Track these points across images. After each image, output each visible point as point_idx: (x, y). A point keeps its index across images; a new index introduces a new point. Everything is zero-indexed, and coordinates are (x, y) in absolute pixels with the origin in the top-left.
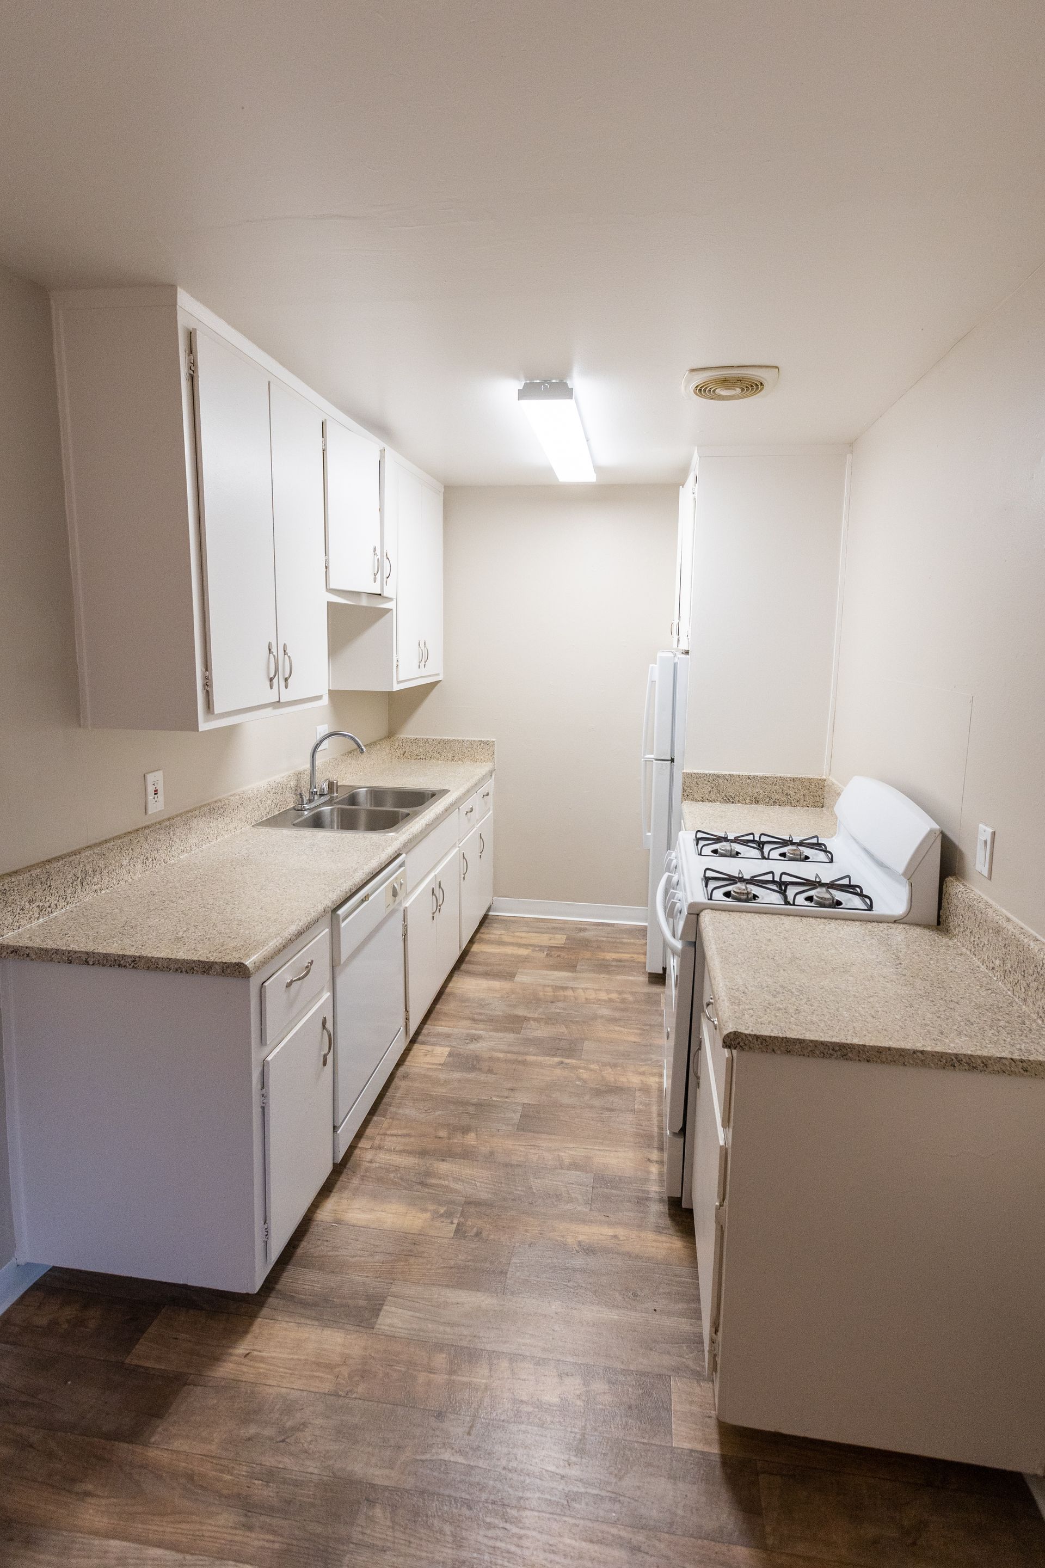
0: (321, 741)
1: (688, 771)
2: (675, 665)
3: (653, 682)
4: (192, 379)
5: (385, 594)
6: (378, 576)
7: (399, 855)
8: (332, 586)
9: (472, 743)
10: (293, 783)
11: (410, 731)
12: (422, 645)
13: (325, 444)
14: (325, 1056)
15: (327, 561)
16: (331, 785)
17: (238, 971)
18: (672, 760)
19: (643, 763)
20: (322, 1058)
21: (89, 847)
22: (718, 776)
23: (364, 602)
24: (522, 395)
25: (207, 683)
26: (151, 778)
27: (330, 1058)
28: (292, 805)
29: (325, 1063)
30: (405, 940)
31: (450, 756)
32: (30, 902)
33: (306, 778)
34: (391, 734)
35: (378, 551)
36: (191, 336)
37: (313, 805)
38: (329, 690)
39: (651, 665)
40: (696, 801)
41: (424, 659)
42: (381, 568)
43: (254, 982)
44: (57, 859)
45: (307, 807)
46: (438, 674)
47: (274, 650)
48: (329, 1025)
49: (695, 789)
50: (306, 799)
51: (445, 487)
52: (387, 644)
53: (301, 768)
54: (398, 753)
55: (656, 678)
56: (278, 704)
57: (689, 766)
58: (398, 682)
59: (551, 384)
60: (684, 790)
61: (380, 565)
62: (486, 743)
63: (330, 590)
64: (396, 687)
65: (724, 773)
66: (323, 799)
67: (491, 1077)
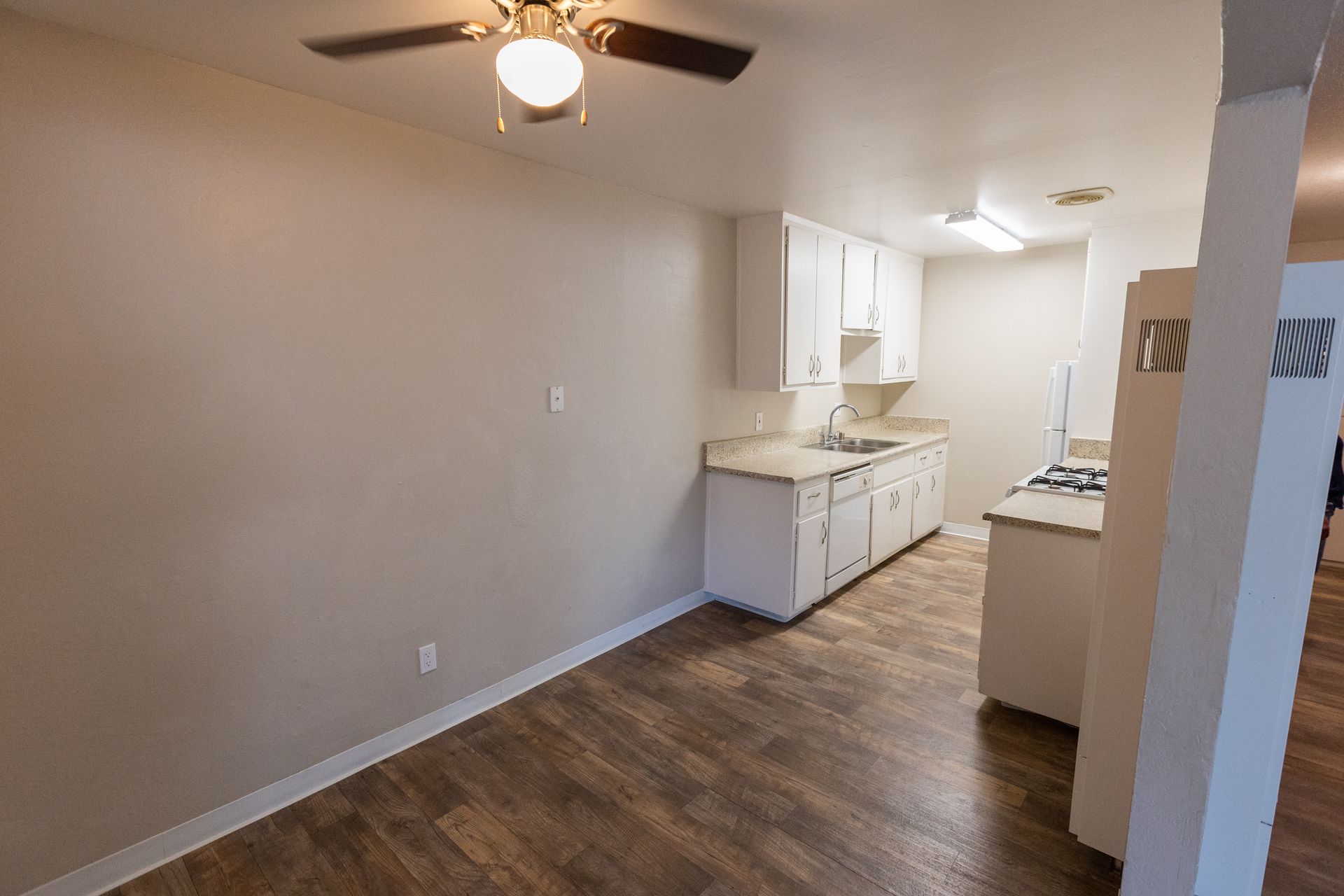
0: (836, 409)
1: (1075, 438)
2: (1070, 368)
3: (1053, 379)
4: (786, 246)
5: (875, 329)
6: (871, 320)
7: (869, 464)
8: (844, 327)
9: (934, 421)
10: (820, 431)
11: (894, 412)
12: (901, 358)
13: (844, 256)
14: (823, 539)
15: (842, 315)
16: (841, 434)
17: (789, 481)
18: (1065, 431)
19: (1043, 432)
20: (822, 540)
21: (736, 439)
22: (1097, 441)
23: (863, 334)
24: (947, 221)
25: (784, 372)
26: (758, 414)
27: (826, 540)
28: (819, 442)
29: (823, 543)
30: (871, 512)
31: (919, 429)
32: (718, 454)
33: (827, 429)
34: (882, 414)
35: (871, 307)
36: (787, 228)
37: (829, 442)
38: (843, 384)
39: (1052, 368)
40: (1080, 457)
41: (902, 366)
42: (872, 316)
43: (796, 488)
44: (726, 440)
45: (826, 443)
46: (913, 377)
47: (813, 358)
48: (826, 526)
49: (1079, 449)
50: (826, 438)
51: (925, 259)
52: (877, 358)
53: (826, 424)
54: (886, 425)
55: (1055, 376)
56: (813, 384)
57: (1074, 434)
58: (883, 379)
59: (965, 213)
60: (1070, 450)
61: (872, 314)
62: (943, 421)
63: (842, 329)
64: (881, 382)
65: (1102, 440)
66: (835, 441)
67: (914, 593)
